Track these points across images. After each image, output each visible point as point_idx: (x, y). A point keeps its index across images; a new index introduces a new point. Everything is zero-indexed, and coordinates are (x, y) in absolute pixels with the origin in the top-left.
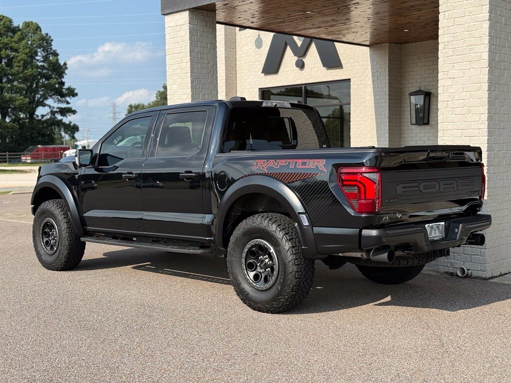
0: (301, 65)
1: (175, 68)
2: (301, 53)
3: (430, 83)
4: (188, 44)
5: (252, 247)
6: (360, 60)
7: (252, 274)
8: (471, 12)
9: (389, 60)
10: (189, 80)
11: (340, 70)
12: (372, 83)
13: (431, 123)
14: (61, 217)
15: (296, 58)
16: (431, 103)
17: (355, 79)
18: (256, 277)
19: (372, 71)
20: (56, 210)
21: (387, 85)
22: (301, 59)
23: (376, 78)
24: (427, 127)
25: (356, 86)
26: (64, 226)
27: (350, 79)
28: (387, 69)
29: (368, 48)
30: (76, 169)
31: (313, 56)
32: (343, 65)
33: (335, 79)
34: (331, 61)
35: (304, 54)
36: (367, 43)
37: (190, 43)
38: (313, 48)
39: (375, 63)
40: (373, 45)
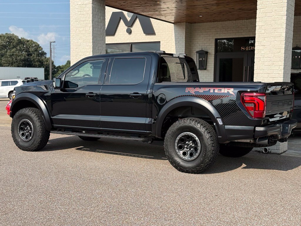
0: (129, 32)
1: (81, 30)
2: (130, 24)
3: (208, 47)
4: (91, 16)
5: (183, 136)
6: (166, 31)
7: (181, 152)
8: (276, 10)
9: (186, 32)
10: (91, 37)
11: (153, 36)
12: (175, 45)
13: (207, 69)
14: (35, 119)
15: (126, 28)
16: (208, 58)
17: (163, 42)
18: (184, 154)
19: (175, 38)
20: (32, 114)
21: (184, 46)
22: (129, 28)
23: (177, 42)
24: (205, 71)
25: (163, 46)
26: (38, 124)
27: (160, 42)
28: (184, 37)
29: (173, 24)
30: (47, 89)
31: (137, 26)
32: (156, 33)
33: (151, 41)
34: (149, 30)
35: (132, 26)
36: (173, 22)
37: (92, 15)
38: (138, 22)
39: (177, 33)
40: (176, 23)
